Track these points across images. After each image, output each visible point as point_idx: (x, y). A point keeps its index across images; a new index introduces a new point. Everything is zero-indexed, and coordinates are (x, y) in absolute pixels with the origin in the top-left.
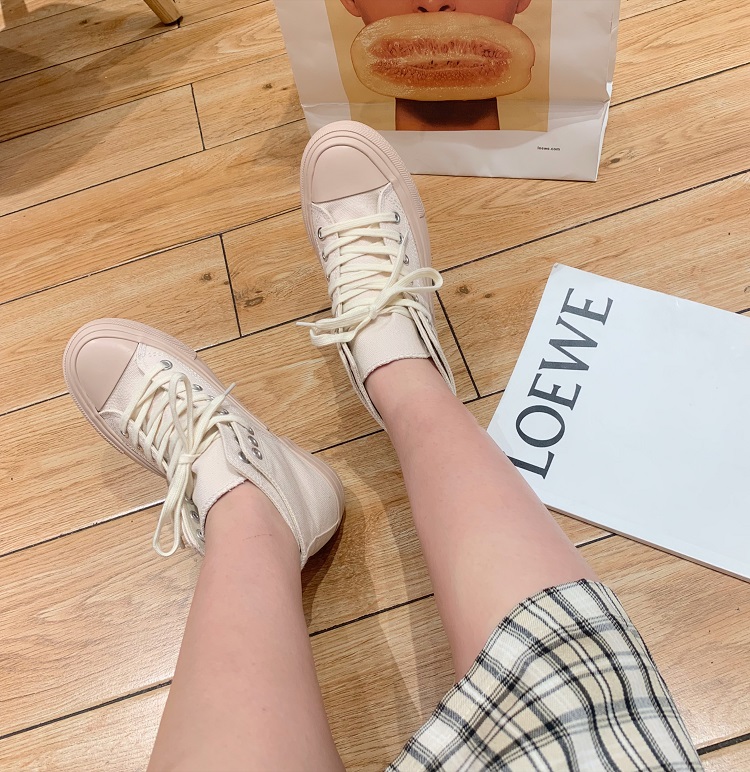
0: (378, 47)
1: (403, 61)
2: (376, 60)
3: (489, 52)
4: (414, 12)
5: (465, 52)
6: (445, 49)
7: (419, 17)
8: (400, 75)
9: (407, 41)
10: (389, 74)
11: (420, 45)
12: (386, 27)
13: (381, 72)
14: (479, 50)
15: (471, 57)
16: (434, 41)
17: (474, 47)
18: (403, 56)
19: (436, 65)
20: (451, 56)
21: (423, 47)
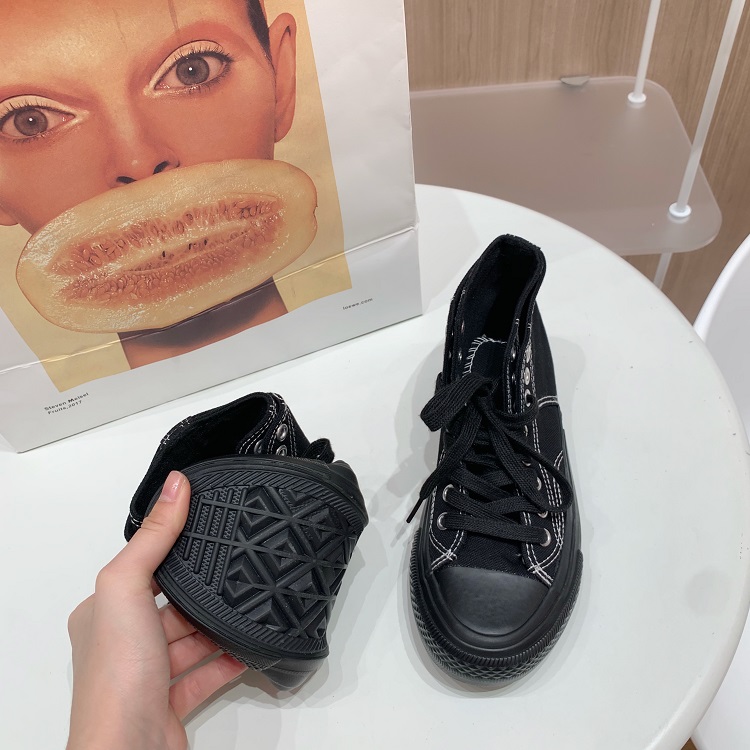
0: (65, 260)
1: (114, 268)
2: (68, 281)
3: (248, 210)
4: (112, 187)
5: (212, 222)
6: (179, 227)
7: (122, 193)
8: (115, 291)
9: (113, 235)
10: (96, 296)
11: (136, 235)
12: (69, 226)
13: (81, 296)
14: (233, 212)
15: (223, 226)
16: (159, 221)
17: (224, 210)
18: (111, 259)
19: (172, 256)
20: (192, 235)
21: (142, 235)
